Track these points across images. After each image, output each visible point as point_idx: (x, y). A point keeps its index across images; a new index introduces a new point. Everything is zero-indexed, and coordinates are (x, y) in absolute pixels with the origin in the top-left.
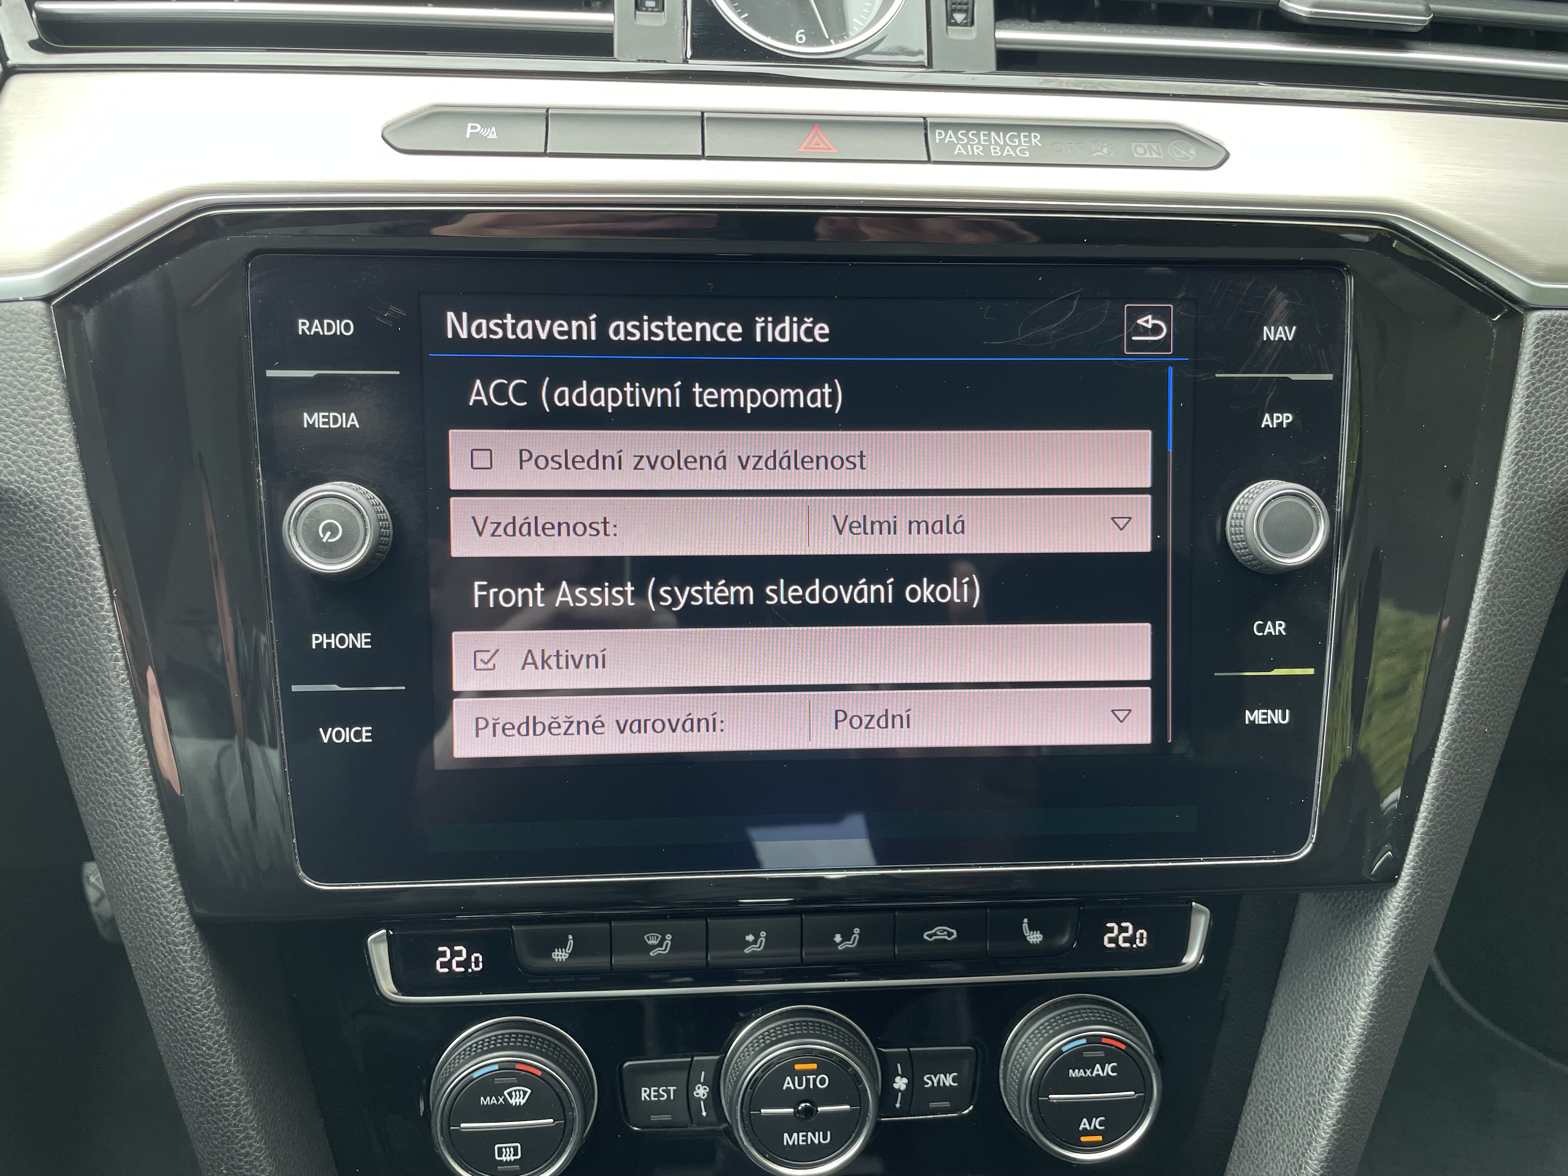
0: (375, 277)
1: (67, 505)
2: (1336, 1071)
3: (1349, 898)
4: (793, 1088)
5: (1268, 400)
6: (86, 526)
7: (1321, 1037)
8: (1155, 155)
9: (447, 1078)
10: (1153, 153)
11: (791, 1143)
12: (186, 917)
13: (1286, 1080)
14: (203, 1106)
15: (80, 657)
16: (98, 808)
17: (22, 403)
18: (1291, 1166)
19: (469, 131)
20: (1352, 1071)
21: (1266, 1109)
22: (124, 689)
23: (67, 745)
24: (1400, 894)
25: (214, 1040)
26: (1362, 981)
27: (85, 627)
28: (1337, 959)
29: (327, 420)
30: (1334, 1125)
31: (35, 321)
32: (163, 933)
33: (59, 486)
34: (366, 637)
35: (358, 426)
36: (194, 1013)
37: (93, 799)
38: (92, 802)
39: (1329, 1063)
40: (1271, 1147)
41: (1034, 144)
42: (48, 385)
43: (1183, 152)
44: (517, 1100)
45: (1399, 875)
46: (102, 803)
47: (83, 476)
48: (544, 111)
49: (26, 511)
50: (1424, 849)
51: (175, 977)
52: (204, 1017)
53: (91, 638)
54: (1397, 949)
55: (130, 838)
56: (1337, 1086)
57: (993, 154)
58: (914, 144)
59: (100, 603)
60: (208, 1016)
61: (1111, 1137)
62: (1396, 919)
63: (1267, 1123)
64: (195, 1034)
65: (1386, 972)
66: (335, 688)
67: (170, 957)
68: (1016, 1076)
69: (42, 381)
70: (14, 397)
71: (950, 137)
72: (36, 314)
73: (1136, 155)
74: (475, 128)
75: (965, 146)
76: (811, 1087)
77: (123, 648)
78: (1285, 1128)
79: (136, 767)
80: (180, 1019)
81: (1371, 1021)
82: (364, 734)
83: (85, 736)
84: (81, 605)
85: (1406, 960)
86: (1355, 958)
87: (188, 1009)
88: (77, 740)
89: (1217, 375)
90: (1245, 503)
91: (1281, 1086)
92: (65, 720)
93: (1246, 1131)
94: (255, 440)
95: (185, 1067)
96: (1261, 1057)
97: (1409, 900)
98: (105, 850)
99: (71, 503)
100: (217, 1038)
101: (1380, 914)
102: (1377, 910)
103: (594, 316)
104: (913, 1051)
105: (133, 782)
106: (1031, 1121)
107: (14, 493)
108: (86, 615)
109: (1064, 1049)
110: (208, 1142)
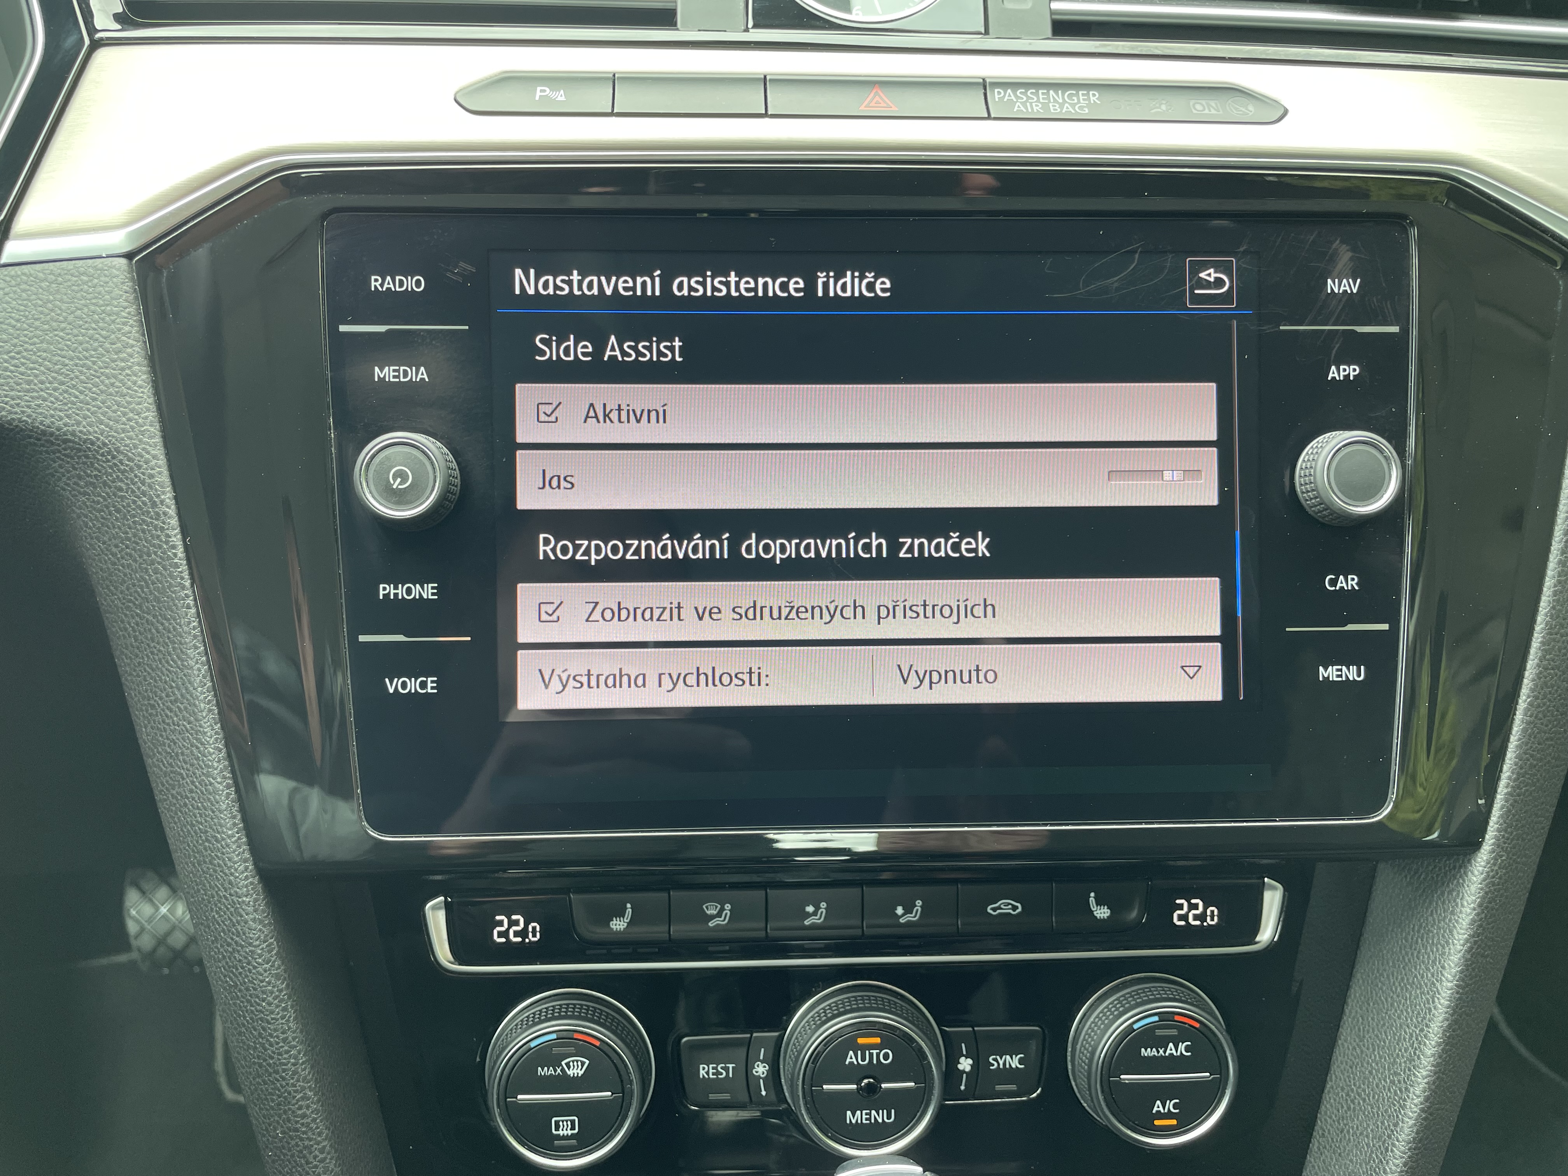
0: (446, 234)
1: (145, 454)
2: (1422, 1046)
3: (1430, 868)
4: (856, 1063)
5: (1334, 352)
6: (163, 477)
7: (1405, 1014)
8: (1213, 112)
9: (504, 1049)
10: (1212, 109)
11: (854, 1121)
12: (250, 867)
13: (1368, 1063)
14: (260, 1066)
15: (153, 606)
16: (165, 758)
17: (103, 355)
18: (1377, 1149)
19: (538, 94)
20: (1440, 1046)
21: (1347, 1095)
22: (195, 637)
23: (135, 695)
24: (1485, 858)
25: (273, 995)
26: (1447, 950)
27: (159, 575)
28: (1419, 932)
29: (397, 374)
30: (1421, 1104)
31: (117, 276)
32: (227, 885)
33: (137, 436)
34: (433, 588)
35: (427, 380)
36: (255, 968)
37: (160, 750)
38: (159, 753)
39: (1414, 1039)
40: (1355, 1133)
41: (1092, 102)
42: (129, 338)
43: (1241, 109)
44: (575, 1071)
45: (1483, 838)
46: (170, 753)
47: (160, 426)
48: (611, 75)
49: (104, 462)
50: (1509, 811)
51: (236, 929)
52: (265, 971)
53: (163, 586)
54: (1483, 916)
55: (196, 787)
56: (1423, 1062)
57: (1052, 111)
58: (974, 103)
59: (174, 551)
60: (269, 970)
61: (1186, 1121)
62: (1481, 884)
63: (1349, 1108)
64: (255, 989)
65: (1472, 940)
66: (401, 638)
67: (232, 910)
68: (1086, 1056)
69: (122, 333)
70: (95, 350)
71: (1009, 96)
72: (118, 270)
73: (1195, 111)
74: (544, 91)
75: (1024, 104)
76: (875, 1062)
77: (195, 595)
78: (1368, 1112)
79: (204, 715)
80: (240, 973)
81: (1457, 993)
82: (430, 685)
83: (154, 685)
84: (155, 553)
85: (1493, 928)
86: (1439, 928)
87: (249, 963)
88: (146, 691)
89: (1281, 328)
90: (1314, 452)
91: (1363, 1069)
92: (135, 671)
93: (1325, 1120)
94: (327, 393)
95: (244, 1025)
96: (1340, 1042)
97: (1494, 864)
98: (170, 802)
99: (148, 453)
100: (277, 993)
101: (1464, 881)
102: (1460, 877)
103: (658, 272)
104: (978, 1030)
105: (202, 730)
106: (1102, 1103)
107: (93, 443)
108: (159, 563)
109: (1135, 1026)
110: (264, 1104)
